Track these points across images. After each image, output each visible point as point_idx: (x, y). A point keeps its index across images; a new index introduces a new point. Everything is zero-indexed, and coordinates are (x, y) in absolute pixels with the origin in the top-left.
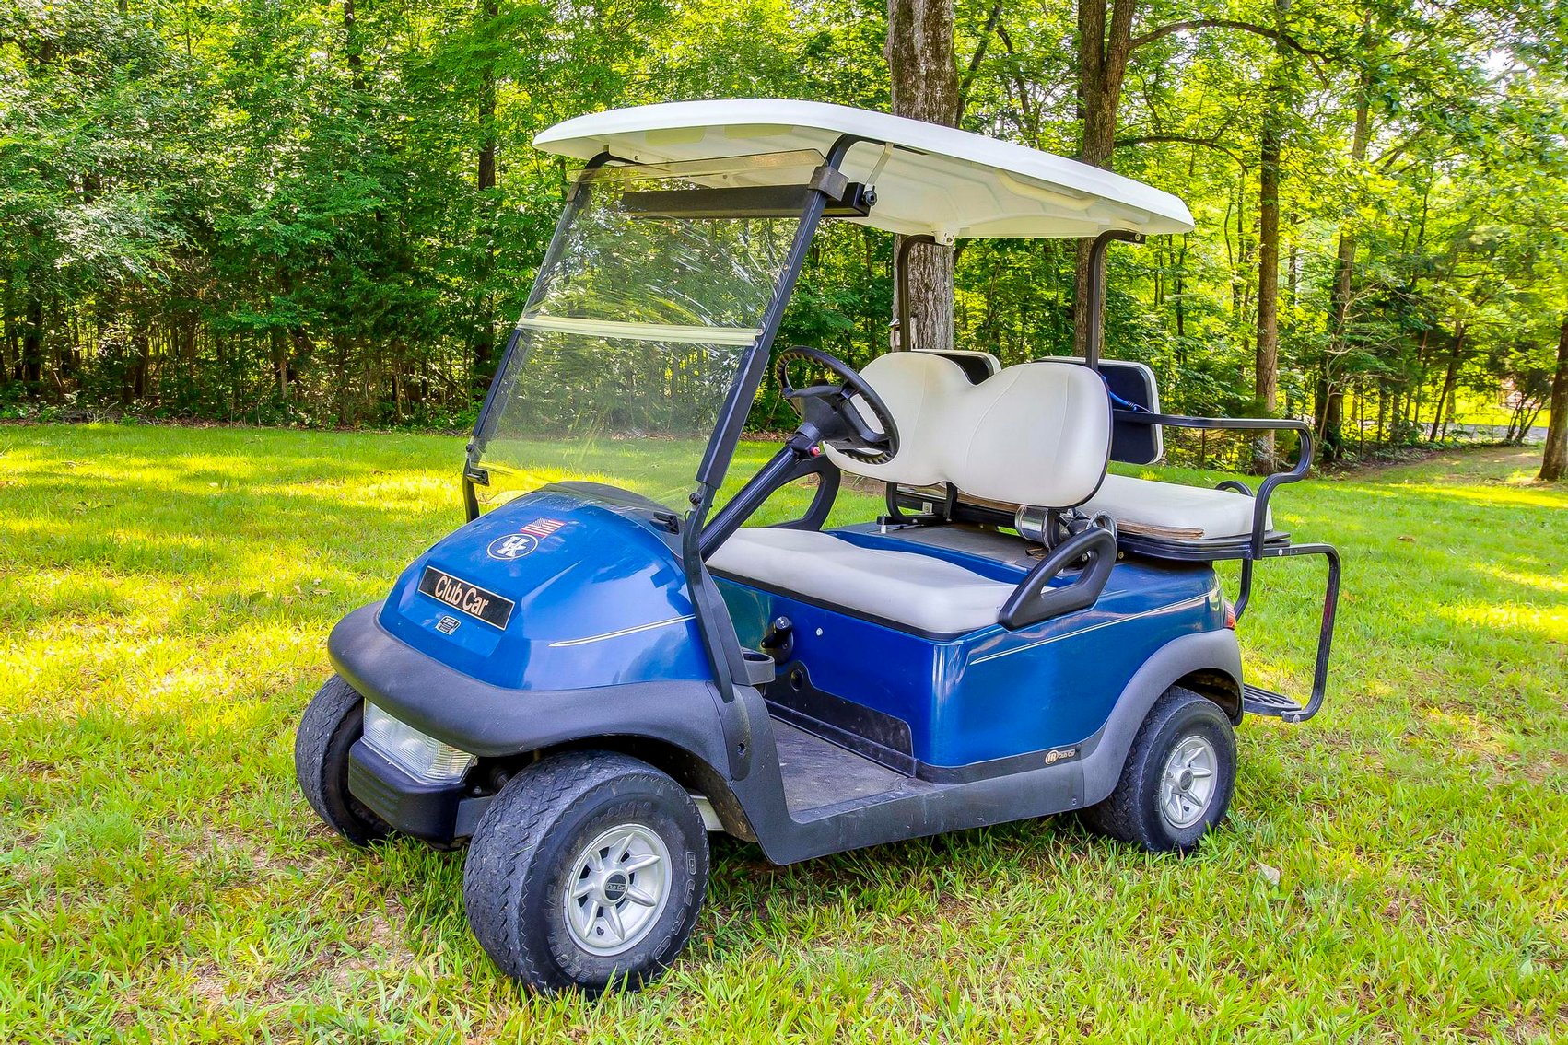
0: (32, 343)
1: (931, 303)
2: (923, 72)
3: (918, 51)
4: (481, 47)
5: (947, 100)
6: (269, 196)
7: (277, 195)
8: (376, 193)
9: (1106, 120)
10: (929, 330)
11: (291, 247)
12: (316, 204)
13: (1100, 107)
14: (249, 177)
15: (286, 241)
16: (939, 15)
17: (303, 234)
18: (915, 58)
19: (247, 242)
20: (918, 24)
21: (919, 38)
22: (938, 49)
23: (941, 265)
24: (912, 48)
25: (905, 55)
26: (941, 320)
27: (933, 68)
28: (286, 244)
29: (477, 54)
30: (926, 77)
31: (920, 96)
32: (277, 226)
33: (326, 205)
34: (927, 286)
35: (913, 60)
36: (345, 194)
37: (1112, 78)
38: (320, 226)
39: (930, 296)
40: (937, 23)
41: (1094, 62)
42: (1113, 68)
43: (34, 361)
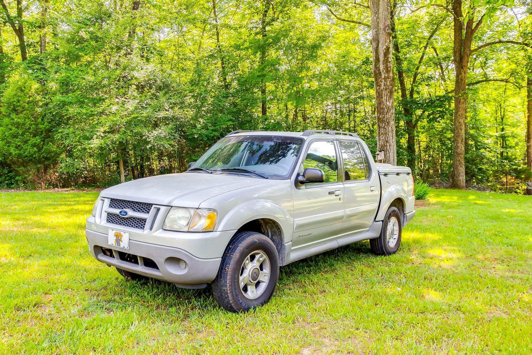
0: (142, 167)
1: (388, 146)
2: (383, 77)
3: (381, 71)
4: (259, 74)
5: (391, 85)
6: (202, 123)
7: (204, 123)
8: (231, 120)
9: (463, 78)
10: (388, 155)
11: (208, 137)
12: (214, 124)
13: (461, 74)
14: (195, 118)
15: (206, 136)
16: (387, 59)
17: (211, 133)
18: (381, 73)
19: (196, 137)
20: (381, 63)
21: (382, 67)
22: (387, 69)
23: (391, 135)
24: (380, 70)
25: (377, 72)
26: (392, 151)
27: (386, 75)
28: (206, 137)
29: (258, 76)
30: (384, 79)
31: (383, 84)
32: (204, 131)
33: (217, 124)
34: (387, 142)
35: (380, 73)
36: (222, 121)
37: (464, 63)
38: (215, 131)
39: (388, 144)
40: (387, 62)
41: (458, 59)
42: (465, 60)
43: (142, 172)
